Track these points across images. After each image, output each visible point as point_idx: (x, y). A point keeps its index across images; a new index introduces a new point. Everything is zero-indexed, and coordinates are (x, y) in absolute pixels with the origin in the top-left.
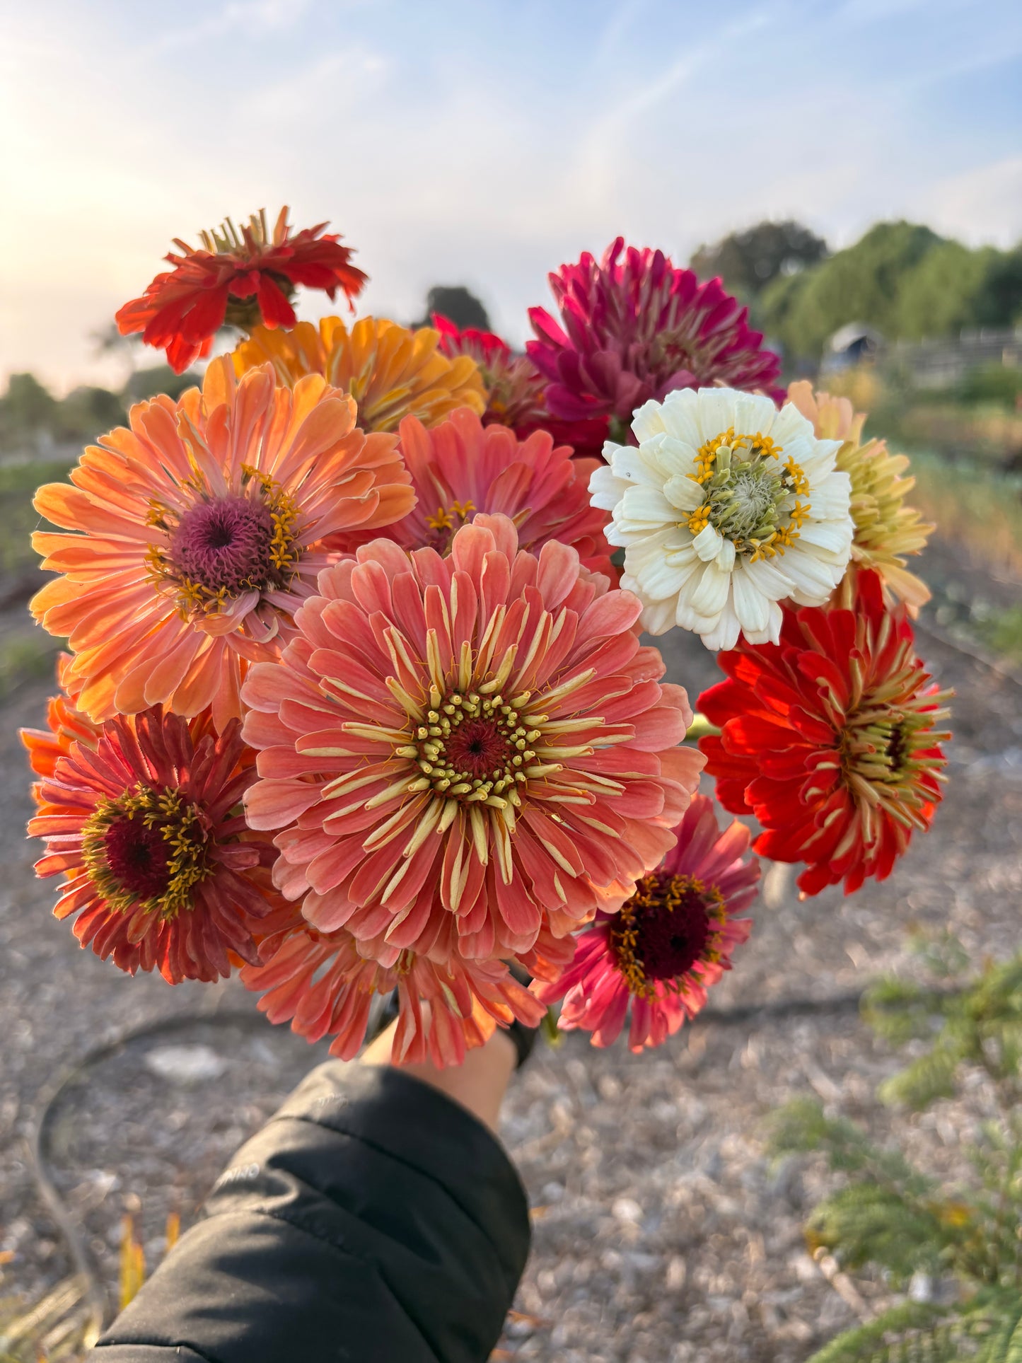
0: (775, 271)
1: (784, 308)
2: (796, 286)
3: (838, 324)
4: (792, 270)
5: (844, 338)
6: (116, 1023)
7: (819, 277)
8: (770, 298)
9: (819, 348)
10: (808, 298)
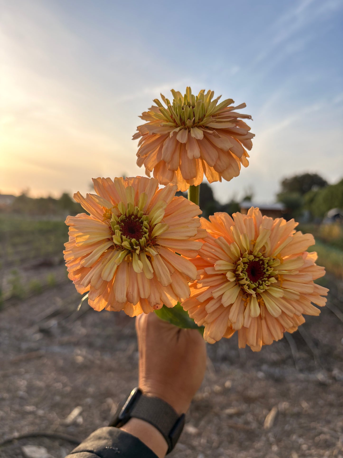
0: (310, 188)
1: (312, 201)
2: (316, 195)
3: (330, 208)
4: (315, 189)
5: (332, 212)
6: (18, 431)
7: (324, 192)
8: (307, 197)
9: (323, 215)
10: (320, 199)
